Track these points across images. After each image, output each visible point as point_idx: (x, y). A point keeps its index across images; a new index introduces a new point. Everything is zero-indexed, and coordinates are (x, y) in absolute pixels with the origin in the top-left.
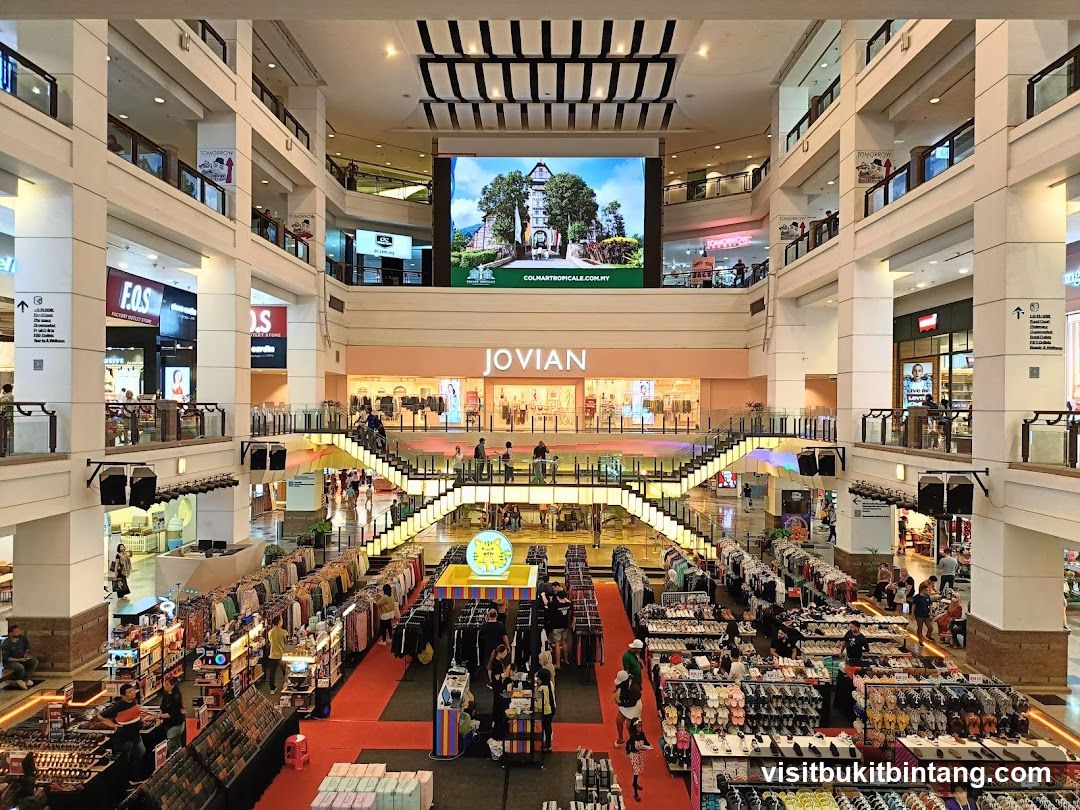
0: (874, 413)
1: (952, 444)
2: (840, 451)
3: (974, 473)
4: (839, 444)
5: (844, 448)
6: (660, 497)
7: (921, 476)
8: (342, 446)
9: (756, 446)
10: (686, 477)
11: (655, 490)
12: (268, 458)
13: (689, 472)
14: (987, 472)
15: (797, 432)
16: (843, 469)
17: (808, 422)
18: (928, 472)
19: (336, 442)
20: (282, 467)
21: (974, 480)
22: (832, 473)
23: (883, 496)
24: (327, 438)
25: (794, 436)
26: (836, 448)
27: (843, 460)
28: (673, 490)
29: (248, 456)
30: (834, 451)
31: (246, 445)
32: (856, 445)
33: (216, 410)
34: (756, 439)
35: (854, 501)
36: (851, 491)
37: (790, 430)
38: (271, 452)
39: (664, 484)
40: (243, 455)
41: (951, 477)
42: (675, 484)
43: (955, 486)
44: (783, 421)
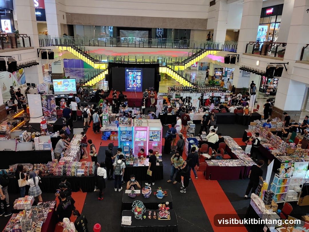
0: (250, 43)
1: (277, 54)
2: (238, 55)
3: (284, 64)
4: (237, 53)
5: (239, 55)
6: (178, 70)
7: (268, 64)
8: (70, 51)
9: (209, 53)
10: (186, 63)
11: (176, 68)
12: (48, 55)
13: (187, 62)
14: (288, 63)
15: (223, 49)
16: (238, 62)
17: (227, 45)
18: (271, 63)
19: (68, 49)
20: (53, 58)
21: (284, 66)
22: (234, 63)
23: (251, 70)
24: (65, 48)
25: (221, 50)
26: (237, 55)
27: (238, 59)
28: (182, 68)
29: (40, 54)
30: (236, 55)
31: (39, 50)
32: (243, 54)
33: (27, 37)
34: (209, 51)
35: (240, 72)
36: (240, 69)
37: (220, 48)
38: (48, 53)
39: (179, 66)
40: (38, 54)
41: (277, 65)
42: (182, 66)
43: (278, 68)
44: (218, 45)
